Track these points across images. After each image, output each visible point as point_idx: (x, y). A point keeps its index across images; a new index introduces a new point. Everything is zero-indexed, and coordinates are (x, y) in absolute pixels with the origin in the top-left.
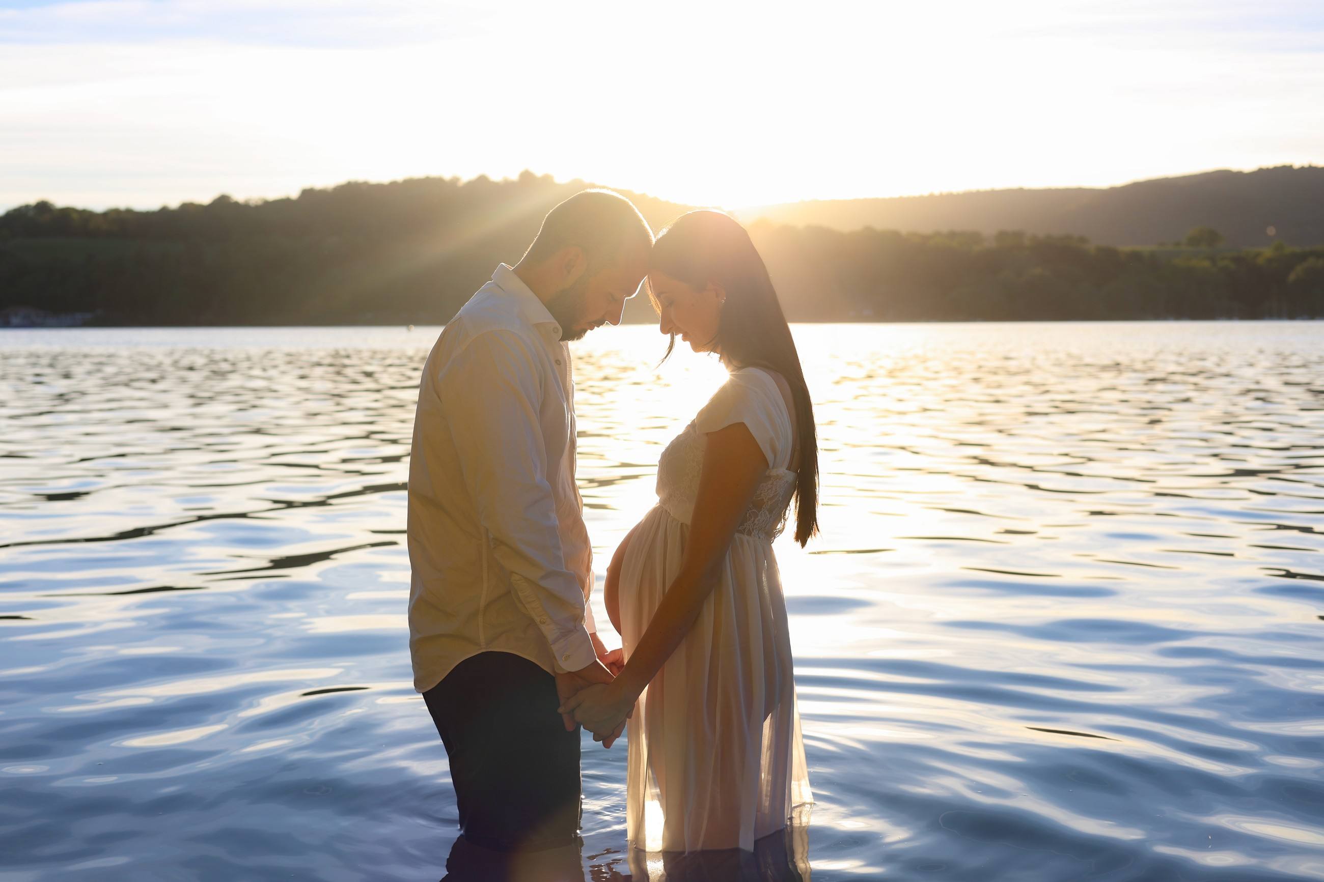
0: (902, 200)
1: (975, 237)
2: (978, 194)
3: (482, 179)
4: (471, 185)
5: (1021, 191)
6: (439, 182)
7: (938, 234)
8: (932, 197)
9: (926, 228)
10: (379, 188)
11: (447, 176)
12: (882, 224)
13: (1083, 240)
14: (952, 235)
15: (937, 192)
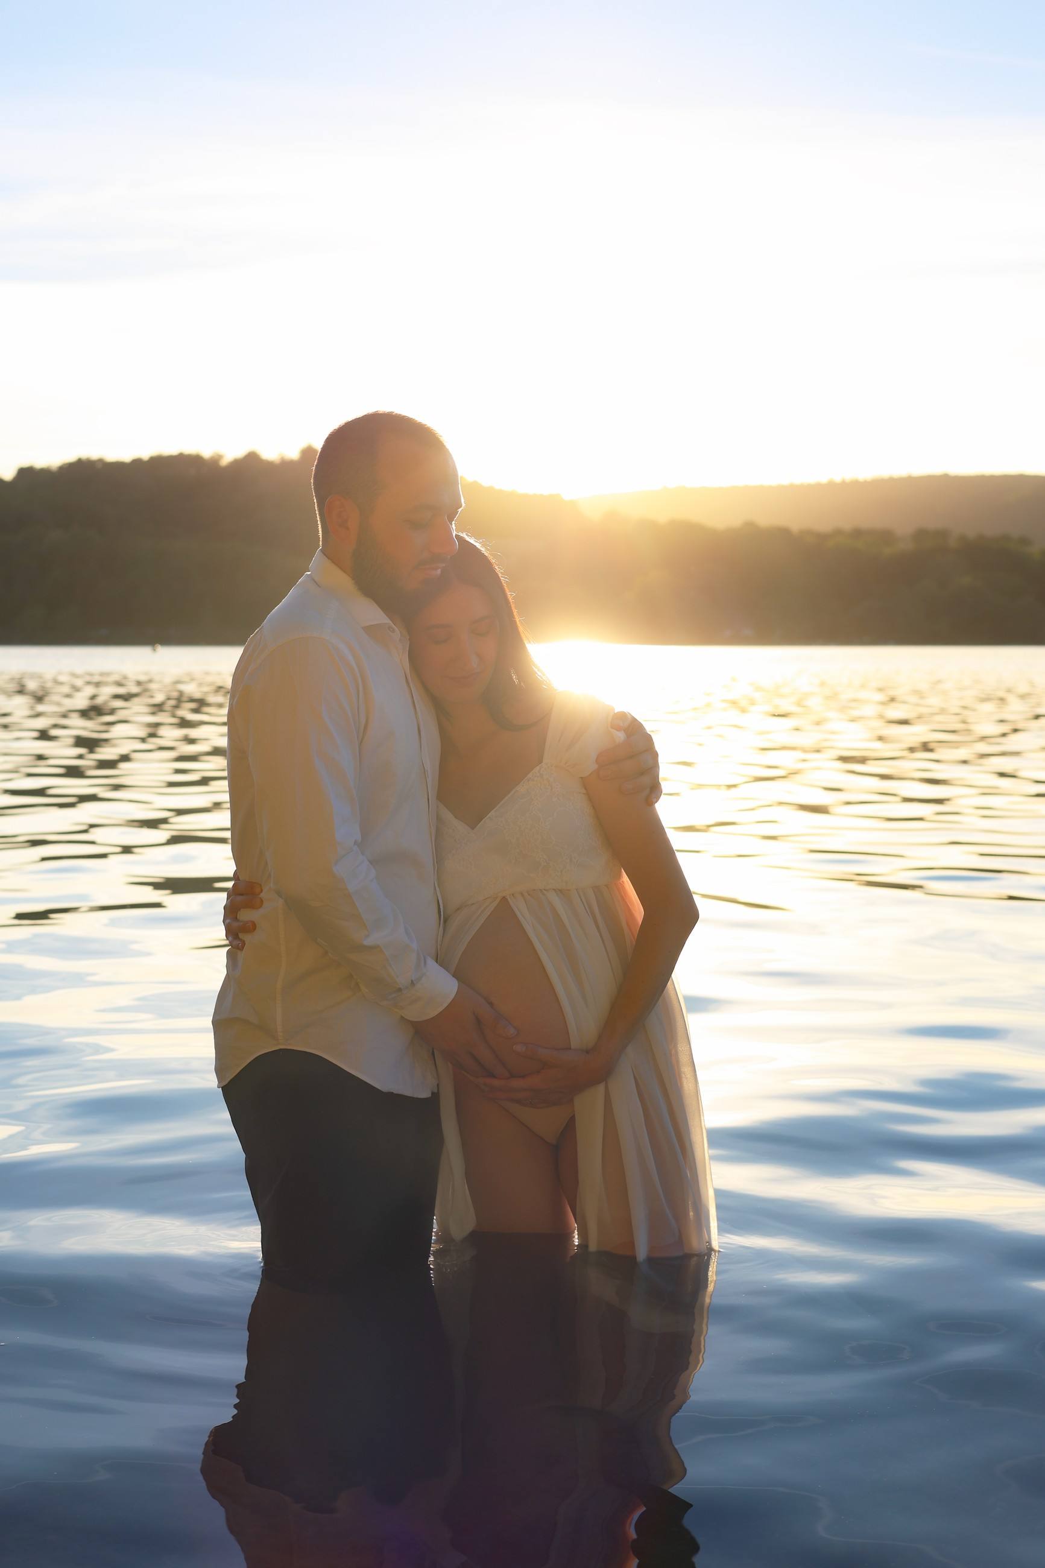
0: (792, 488)
1: (885, 536)
2: (892, 480)
3: (252, 458)
4: (237, 464)
5: (946, 477)
6: (195, 461)
7: (838, 532)
8: (831, 485)
9: (824, 526)
10: (119, 466)
11: (207, 453)
12: (765, 519)
13: (1024, 541)
14: (857, 533)
15: (838, 479)
